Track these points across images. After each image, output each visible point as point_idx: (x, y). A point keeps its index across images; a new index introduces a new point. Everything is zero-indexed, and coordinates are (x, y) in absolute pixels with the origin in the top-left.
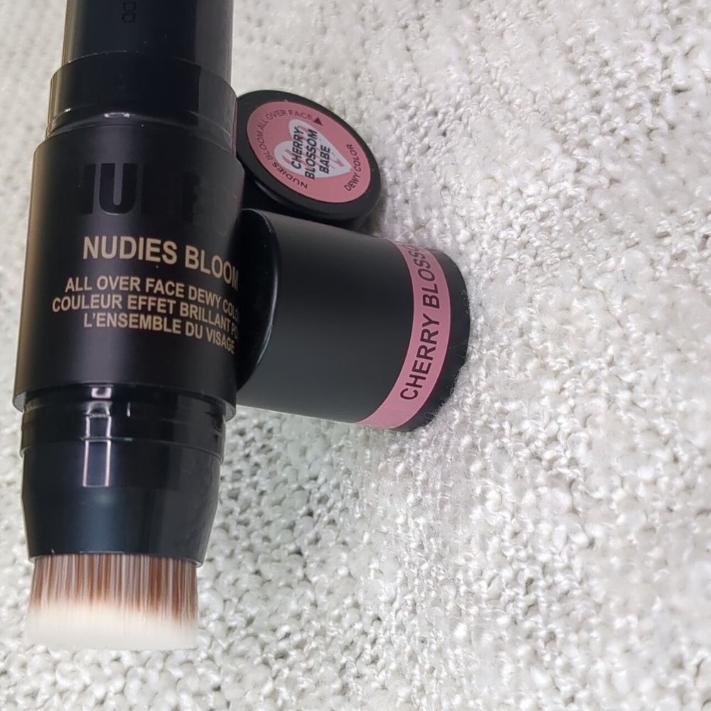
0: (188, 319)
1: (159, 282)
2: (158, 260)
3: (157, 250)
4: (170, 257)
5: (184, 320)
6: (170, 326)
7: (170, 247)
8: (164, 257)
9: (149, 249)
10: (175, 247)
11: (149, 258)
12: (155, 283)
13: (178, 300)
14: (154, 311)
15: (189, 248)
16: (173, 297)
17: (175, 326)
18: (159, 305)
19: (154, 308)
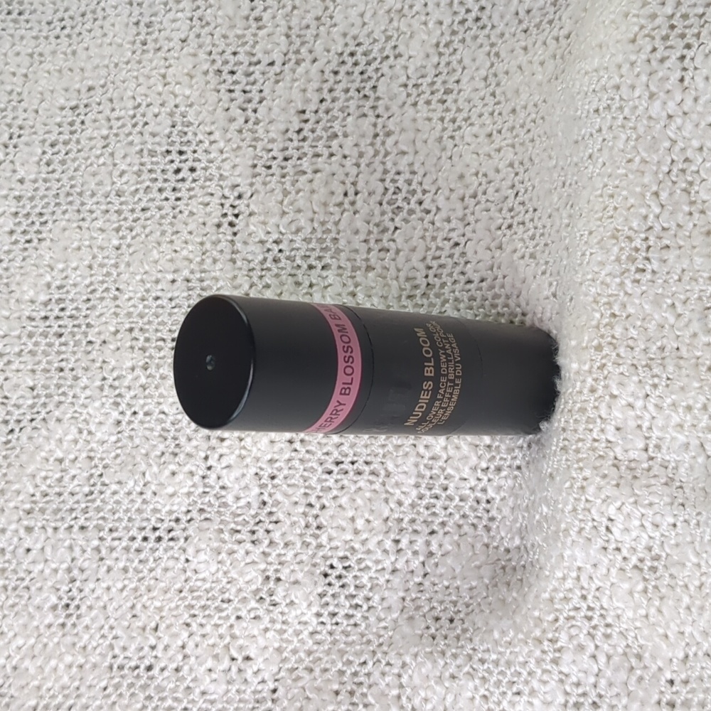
0: (455, 374)
1: (440, 391)
2: (430, 392)
3: (426, 392)
4: (430, 385)
6: (458, 385)
7: (425, 386)
8: (429, 388)
9: (425, 397)
10: (425, 383)
12: (440, 393)
13: (448, 380)
15: (425, 374)
16: (446, 383)
17: (458, 382)
18: (449, 391)
19: (450, 393)
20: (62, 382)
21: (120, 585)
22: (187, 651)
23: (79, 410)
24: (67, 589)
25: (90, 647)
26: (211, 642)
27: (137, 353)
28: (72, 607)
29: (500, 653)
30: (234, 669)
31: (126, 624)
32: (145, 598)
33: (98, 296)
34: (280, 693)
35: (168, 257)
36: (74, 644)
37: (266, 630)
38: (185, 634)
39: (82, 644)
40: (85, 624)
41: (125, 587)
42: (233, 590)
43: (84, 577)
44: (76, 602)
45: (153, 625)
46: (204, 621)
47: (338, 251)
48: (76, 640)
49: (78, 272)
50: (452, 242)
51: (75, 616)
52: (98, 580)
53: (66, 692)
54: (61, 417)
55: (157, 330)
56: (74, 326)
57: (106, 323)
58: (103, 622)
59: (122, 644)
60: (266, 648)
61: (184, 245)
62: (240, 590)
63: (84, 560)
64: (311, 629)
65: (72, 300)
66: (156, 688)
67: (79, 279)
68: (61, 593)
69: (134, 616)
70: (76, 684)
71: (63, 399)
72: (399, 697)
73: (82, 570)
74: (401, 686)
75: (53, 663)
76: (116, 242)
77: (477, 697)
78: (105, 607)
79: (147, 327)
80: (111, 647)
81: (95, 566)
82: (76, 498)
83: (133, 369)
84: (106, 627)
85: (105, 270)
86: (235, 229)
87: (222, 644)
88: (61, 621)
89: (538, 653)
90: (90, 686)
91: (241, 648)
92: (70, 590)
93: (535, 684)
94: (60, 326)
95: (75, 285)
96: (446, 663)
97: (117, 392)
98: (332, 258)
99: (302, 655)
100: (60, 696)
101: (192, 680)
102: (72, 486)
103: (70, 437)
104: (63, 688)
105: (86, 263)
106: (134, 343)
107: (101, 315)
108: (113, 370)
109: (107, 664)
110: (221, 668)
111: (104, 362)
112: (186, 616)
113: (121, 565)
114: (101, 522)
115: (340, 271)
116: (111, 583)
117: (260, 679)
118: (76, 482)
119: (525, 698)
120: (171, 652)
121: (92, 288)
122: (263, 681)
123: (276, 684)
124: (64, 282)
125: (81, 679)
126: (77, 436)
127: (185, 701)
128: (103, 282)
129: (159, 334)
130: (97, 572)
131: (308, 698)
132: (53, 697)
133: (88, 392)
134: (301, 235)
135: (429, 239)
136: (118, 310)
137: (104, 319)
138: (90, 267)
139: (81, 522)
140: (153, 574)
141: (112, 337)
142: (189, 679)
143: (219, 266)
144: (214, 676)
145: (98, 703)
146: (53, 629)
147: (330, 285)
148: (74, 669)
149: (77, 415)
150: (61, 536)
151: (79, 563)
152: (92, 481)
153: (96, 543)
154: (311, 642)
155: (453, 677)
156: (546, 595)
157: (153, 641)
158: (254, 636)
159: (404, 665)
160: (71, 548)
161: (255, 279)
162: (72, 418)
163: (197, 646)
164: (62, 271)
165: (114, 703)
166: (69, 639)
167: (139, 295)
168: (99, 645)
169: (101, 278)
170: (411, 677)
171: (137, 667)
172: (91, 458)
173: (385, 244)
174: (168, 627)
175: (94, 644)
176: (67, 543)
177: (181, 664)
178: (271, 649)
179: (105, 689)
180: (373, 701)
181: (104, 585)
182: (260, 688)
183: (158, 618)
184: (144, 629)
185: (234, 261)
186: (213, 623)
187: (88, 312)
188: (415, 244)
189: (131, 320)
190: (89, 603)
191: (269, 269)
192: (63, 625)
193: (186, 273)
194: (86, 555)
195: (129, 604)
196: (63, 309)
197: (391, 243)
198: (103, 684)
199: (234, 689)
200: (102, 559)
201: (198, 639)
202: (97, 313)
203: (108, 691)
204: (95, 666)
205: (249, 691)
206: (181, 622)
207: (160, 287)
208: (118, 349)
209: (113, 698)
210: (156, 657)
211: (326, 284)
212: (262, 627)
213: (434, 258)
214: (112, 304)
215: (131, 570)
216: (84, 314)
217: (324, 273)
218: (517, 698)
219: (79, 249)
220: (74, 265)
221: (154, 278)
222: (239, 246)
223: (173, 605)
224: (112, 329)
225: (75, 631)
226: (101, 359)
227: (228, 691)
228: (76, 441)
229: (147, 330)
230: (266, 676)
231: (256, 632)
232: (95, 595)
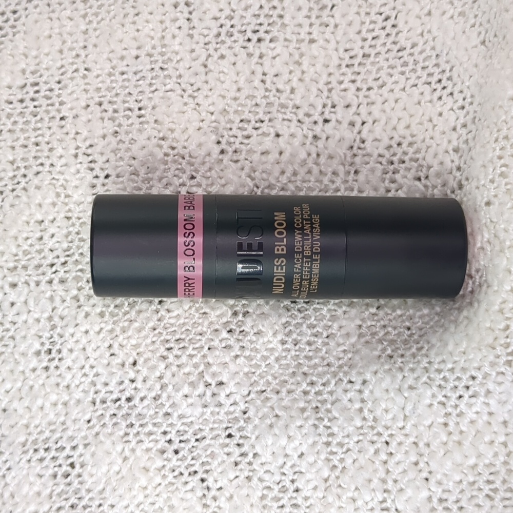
0: (312, 251)
1: (296, 266)
2: (284, 267)
3: (280, 268)
4: (282, 262)
5: (313, 253)
6: (317, 260)
7: (277, 262)
8: (282, 264)
9: (279, 271)
10: (277, 259)
11: (284, 271)
12: (296, 268)
13: (303, 256)
14: (311, 268)
15: (276, 252)
16: (302, 259)
17: (316, 258)
18: (307, 265)
19: (308, 268)
20: (39, 154)
21: (97, 329)
22: (165, 380)
23: (57, 177)
24: (48, 335)
25: (73, 385)
26: (187, 370)
27: (107, 123)
28: (54, 351)
29: (455, 362)
30: (209, 393)
31: (106, 362)
32: (121, 337)
33: (69, 76)
34: (251, 413)
35: (132, 35)
36: (58, 385)
37: (237, 357)
38: (162, 366)
39: (65, 384)
40: (67, 366)
41: (101, 329)
42: (206, 323)
43: (64, 323)
44: (58, 347)
45: (131, 360)
46: (179, 353)
47: (284, 25)
48: (59, 380)
49: (50, 57)
50: (383, 16)
51: (57, 360)
52: (76, 325)
53: (52, 427)
54: (39, 185)
55: (124, 102)
56: (48, 105)
57: (78, 99)
58: (83, 363)
59: (103, 380)
60: (237, 373)
61: (146, 24)
62: (211, 323)
63: (64, 309)
64: (277, 354)
65: (46, 83)
66: (136, 416)
67: (51, 63)
68: (43, 340)
69: (112, 355)
70: (62, 419)
71: (40, 168)
72: (361, 410)
73: (62, 318)
74: (363, 401)
75: (39, 402)
76: (83, 27)
77: (435, 403)
78: (84, 349)
79: (115, 99)
80: (94, 384)
81: (74, 312)
82: (56, 253)
83: (104, 137)
84: (87, 367)
85: (74, 53)
86: (191, 9)
87: (197, 372)
88: (45, 364)
89: (491, 358)
90: (75, 421)
91: (214, 375)
92: (52, 337)
93: (491, 386)
94: (35, 107)
95: (47, 69)
96: (404, 377)
97: (90, 158)
98: (278, 31)
99: (270, 378)
100: (47, 432)
101: (170, 406)
102: (51, 243)
103: (49, 200)
104: (50, 424)
105: (57, 48)
106: (104, 114)
107: (73, 92)
108: (85, 140)
109: (90, 399)
110: (197, 393)
111: (77, 133)
112: (162, 349)
113: (98, 310)
114: (79, 274)
115: (286, 43)
116: (88, 327)
117: (232, 401)
118: (55, 239)
119: (482, 399)
120: (149, 383)
121: (63, 70)
122: (235, 403)
123: (247, 405)
124: (37, 67)
125: (67, 414)
126: (55, 200)
127: (165, 425)
128: (72, 64)
129: (127, 105)
130: (76, 318)
131: (277, 416)
132: (41, 432)
133: (63, 161)
134: (250, 12)
135: (363, 14)
136: (88, 87)
137: (75, 96)
138: (61, 52)
139: (61, 274)
140: (128, 316)
141: (83, 111)
142: (168, 405)
143: (177, 40)
144: (190, 400)
145: (83, 434)
146: (38, 372)
147: (278, 55)
148: (60, 406)
149: (54, 182)
150: (43, 289)
151: (59, 311)
152: (70, 238)
153: (75, 292)
154: (277, 366)
155: (411, 388)
156: (496, 308)
157: (132, 375)
158: (226, 363)
159: (364, 382)
160: (51, 299)
161: (211, 52)
162: (50, 184)
163: (174, 375)
164: (36, 57)
165: (97, 434)
166: (53, 380)
167: (106, 71)
168: (81, 383)
169: (71, 61)
170: (371, 392)
171: (119, 399)
172: (68, 218)
173: (325, 19)
174: (146, 361)
175: (77, 382)
176: (48, 294)
177: (159, 392)
178: (241, 374)
179: (89, 421)
180: (337, 415)
181: (83, 329)
182: (232, 409)
183: (135, 354)
184: (123, 365)
185: (191, 36)
186: (188, 354)
187: (61, 92)
188: (351, 18)
189: (100, 94)
190: (69, 347)
191: (223, 42)
192: (47, 368)
193: (148, 48)
194: (66, 304)
195: (107, 344)
196: (37, 92)
197: (330, 18)
198: (87, 417)
199: (209, 411)
200: (79, 307)
201: (174, 369)
202: (69, 91)
203: (91, 423)
204: (79, 401)
205: (222, 412)
206: (158, 355)
207: (125, 63)
208: (89, 121)
209: (97, 429)
210: (135, 389)
211: (274, 55)
212: (233, 354)
213: (369, 31)
214: (82, 82)
215: (107, 314)
216: (57, 93)
217: (272, 45)
218: (473, 400)
219: (50, 37)
220: (46, 51)
221: (119, 55)
222: (195, 22)
223: (149, 341)
224: (84, 104)
225: (58, 373)
226: (74, 131)
227: (203, 414)
228: (54, 204)
229: (115, 102)
230: (238, 398)
231: (227, 359)
232: (75, 339)
